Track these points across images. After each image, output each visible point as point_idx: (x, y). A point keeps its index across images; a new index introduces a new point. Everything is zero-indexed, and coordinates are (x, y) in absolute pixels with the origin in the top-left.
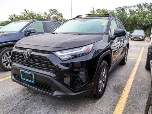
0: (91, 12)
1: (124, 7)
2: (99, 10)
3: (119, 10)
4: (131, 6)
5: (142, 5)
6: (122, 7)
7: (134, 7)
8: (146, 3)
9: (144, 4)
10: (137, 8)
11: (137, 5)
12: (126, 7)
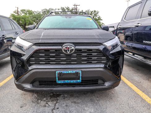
0: (14, 12)
1: (50, 9)
2: (24, 10)
3: (45, 12)
4: (56, 9)
5: (65, 8)
6: (48, 9)
7: (58, 10)
8: (68, 7)
9: (67, 7)
10: (61, 10)
11: (61, 8)
12: (52, 10)
